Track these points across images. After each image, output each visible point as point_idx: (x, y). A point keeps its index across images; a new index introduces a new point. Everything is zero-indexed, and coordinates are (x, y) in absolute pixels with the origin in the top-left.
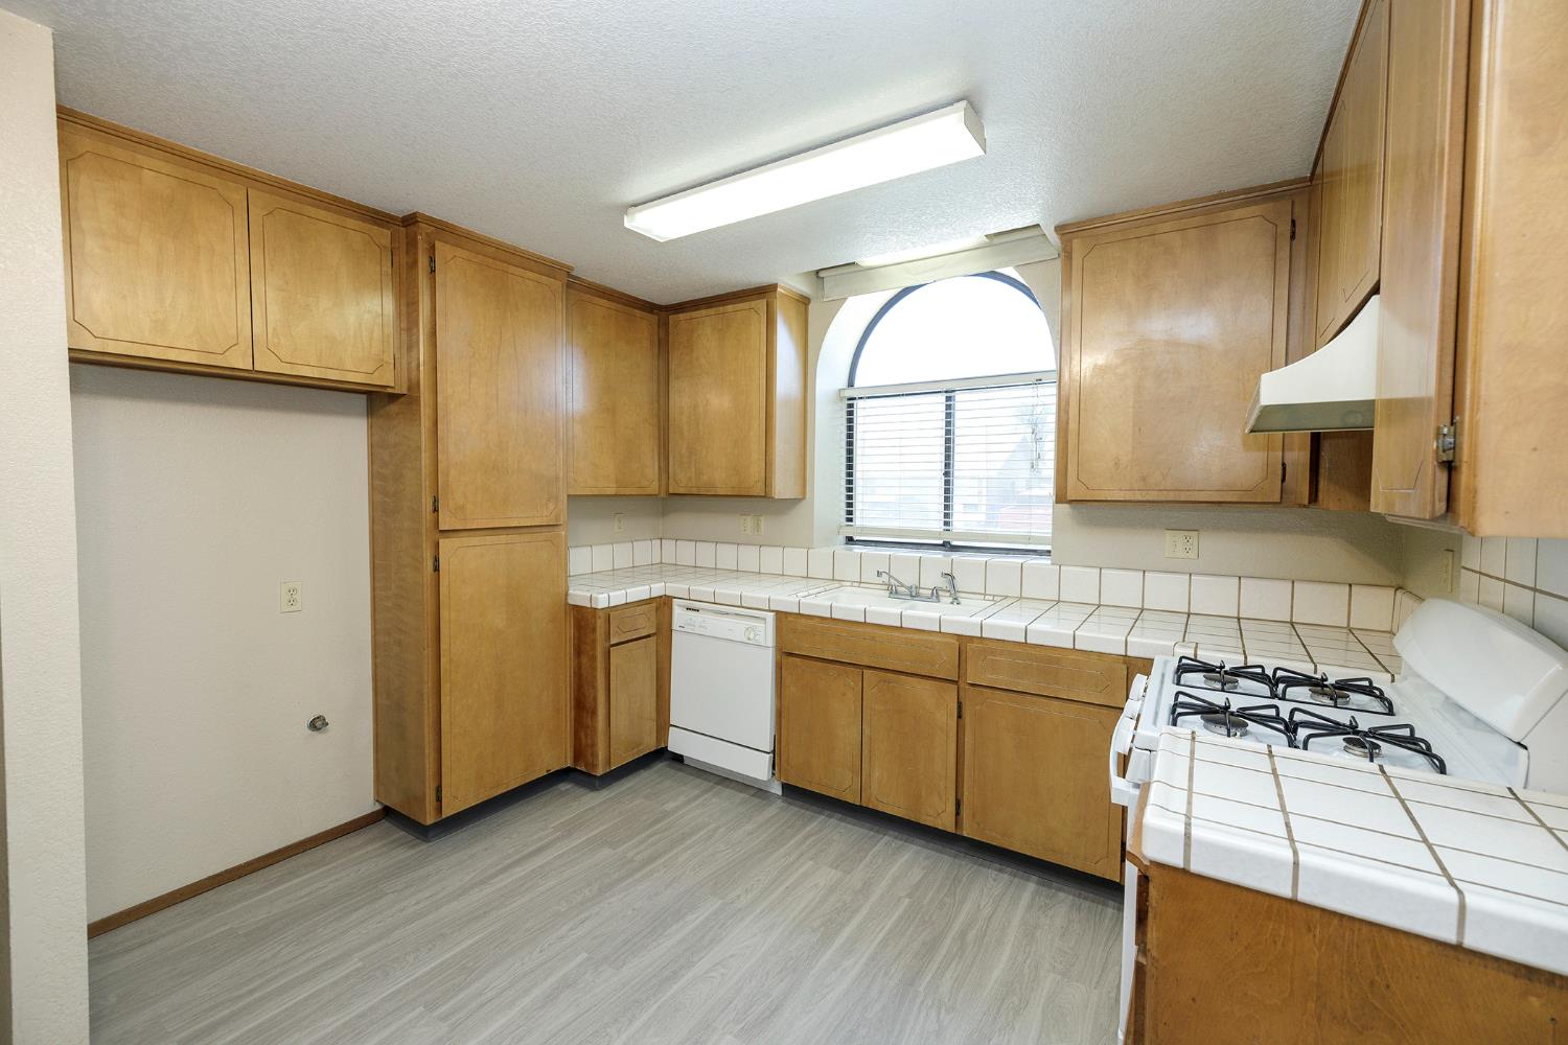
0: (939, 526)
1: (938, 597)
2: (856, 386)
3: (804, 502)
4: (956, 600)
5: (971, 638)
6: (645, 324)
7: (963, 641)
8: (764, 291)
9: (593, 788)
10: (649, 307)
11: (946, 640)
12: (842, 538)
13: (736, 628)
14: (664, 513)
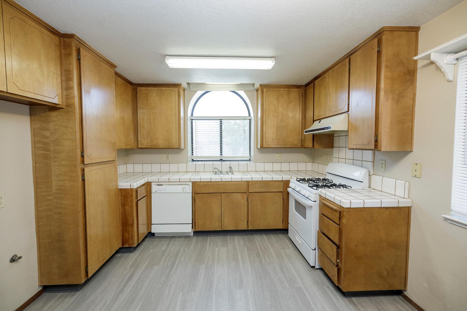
0: (219, 155)
1: (228, 173)
2: (193, 116)
3: (185, 150)
4: (232, 173)
5: (249, 181)
6: (130, 88)
7: (248, 182)
8: (177, 86)
9: (131, 252)
10: (131, 83)
11: (244, 183)
12: (191, 160)
13: (179, 188)
14: (127, 155)
